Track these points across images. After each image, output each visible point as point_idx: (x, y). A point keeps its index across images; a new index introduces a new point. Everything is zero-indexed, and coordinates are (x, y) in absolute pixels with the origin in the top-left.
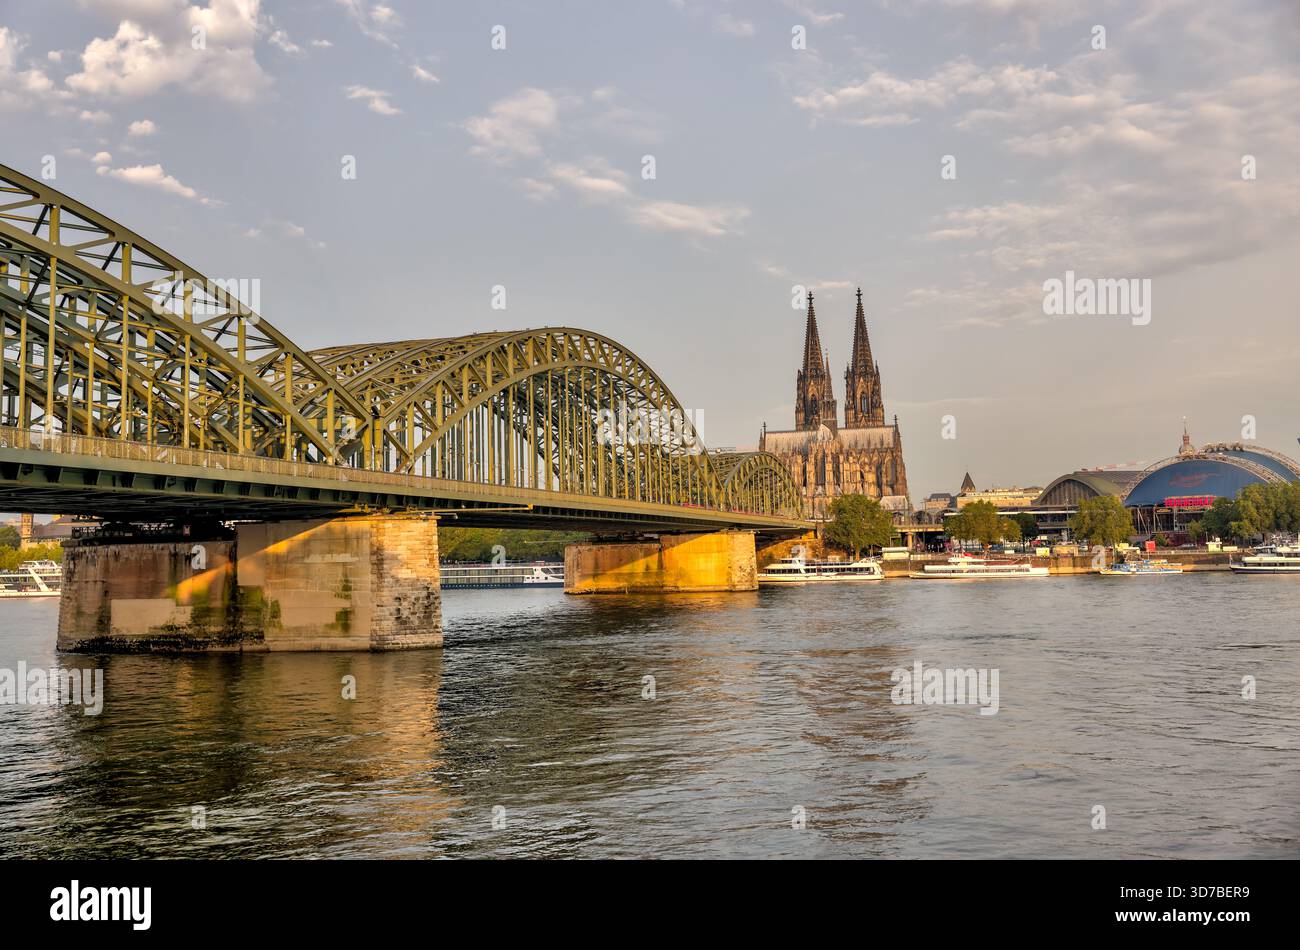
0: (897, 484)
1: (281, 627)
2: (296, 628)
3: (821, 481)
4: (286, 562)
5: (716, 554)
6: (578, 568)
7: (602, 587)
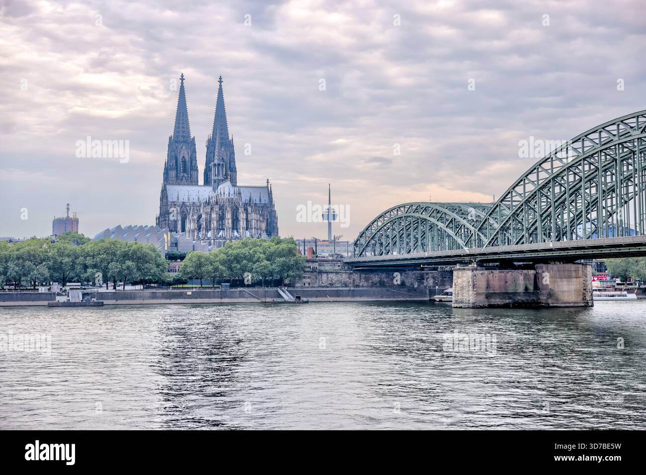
5: (575, 279)
6: (474, 288)
7: (492, 303)
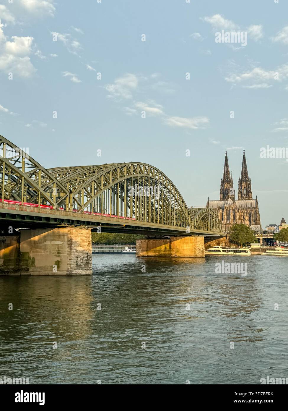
0: (257, 221)
1: (35, 266)
2: (40, 267)
3: (228, 219)
4: (38, 243)
5: (190, 244)
6: (141, 248)
7: (149, 255)
